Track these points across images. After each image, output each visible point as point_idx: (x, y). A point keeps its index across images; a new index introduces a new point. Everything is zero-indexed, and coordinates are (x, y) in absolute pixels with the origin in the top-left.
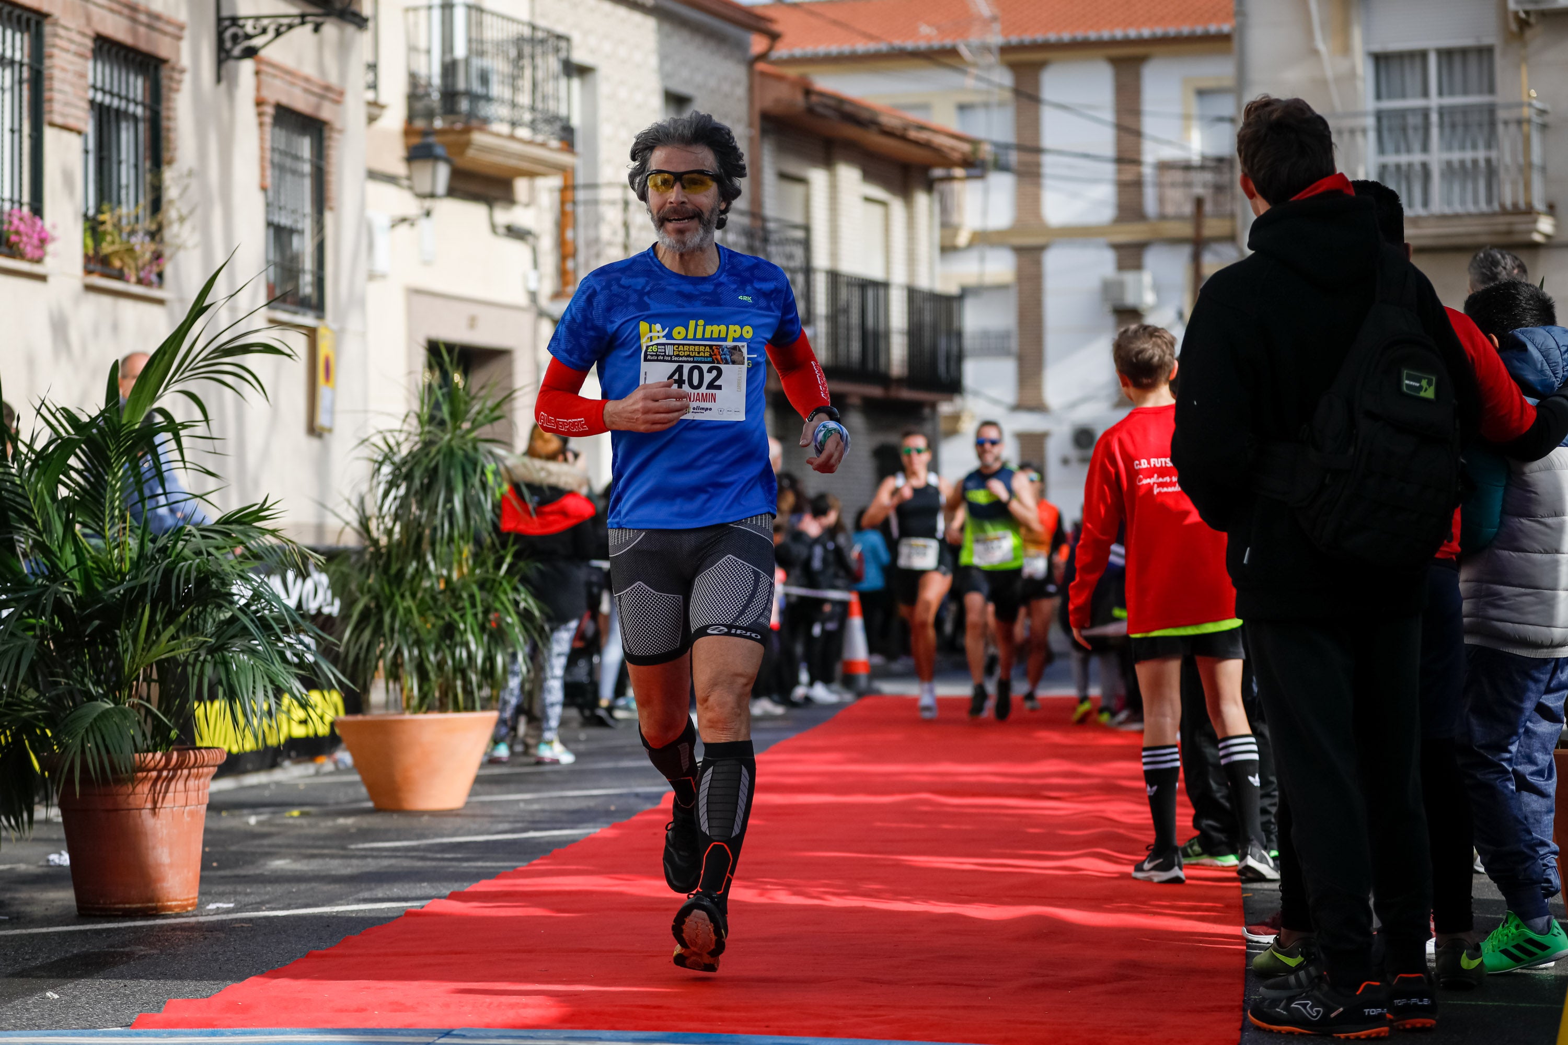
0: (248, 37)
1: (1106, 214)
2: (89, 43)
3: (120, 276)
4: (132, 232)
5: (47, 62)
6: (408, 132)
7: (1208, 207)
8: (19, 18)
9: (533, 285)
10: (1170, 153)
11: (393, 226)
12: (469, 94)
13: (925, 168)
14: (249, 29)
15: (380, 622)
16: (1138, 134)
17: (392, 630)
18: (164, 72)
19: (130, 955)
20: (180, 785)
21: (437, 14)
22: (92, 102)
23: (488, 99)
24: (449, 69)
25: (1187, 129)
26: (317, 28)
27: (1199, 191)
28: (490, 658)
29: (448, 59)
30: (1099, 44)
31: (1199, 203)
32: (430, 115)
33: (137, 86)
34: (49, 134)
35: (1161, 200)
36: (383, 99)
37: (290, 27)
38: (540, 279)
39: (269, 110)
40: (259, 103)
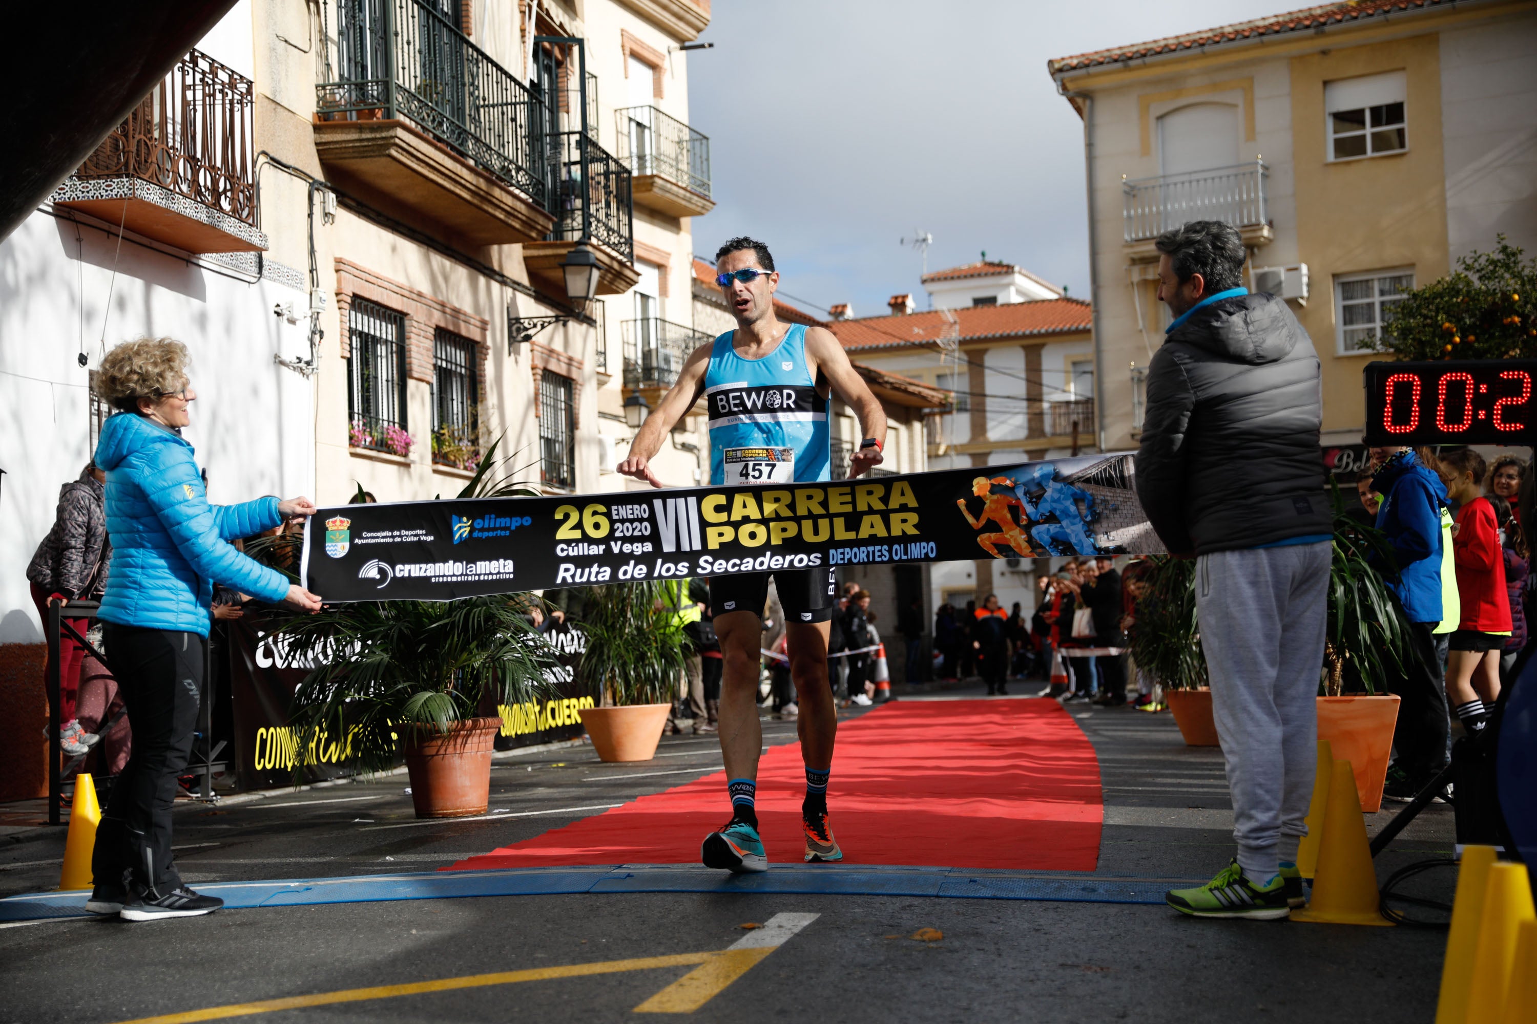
0: (526, 329)
1: (1023, 434)
2: (432, 331)
3: (454, 465)
4: (460, 440)
5: (407, 341)
6: (624, 391)
7: (1080, 428)
8: (390, 316)
9: (698, 477)
10: (1059, 397)
11: (617, 444)
12: (658, 368)
13: (919, 409)
14: (526, 325)
15: (602, 653)
16: (1040, 384)
17: (609, 658)
18: (477, 349)
19: (441, 837)
20: (476, 739)
21: (639, 323)
22: (435, 365)
23: (670, 371)
24: (647, 355)
25: (1067, 383)
26: (565, 325)
27: (1074, 417)
28: (665, 674)
29: (646, 349)
30: (1016, 338)
31: (1075, 424)
32: (637, 381)
33: (460, 357)
34: (411, 383)
35: (1054, 425)
36: (609, 372)
37: (550, 323)
38: (702, 474)
39: (540, 372)
40: (533, 368)
